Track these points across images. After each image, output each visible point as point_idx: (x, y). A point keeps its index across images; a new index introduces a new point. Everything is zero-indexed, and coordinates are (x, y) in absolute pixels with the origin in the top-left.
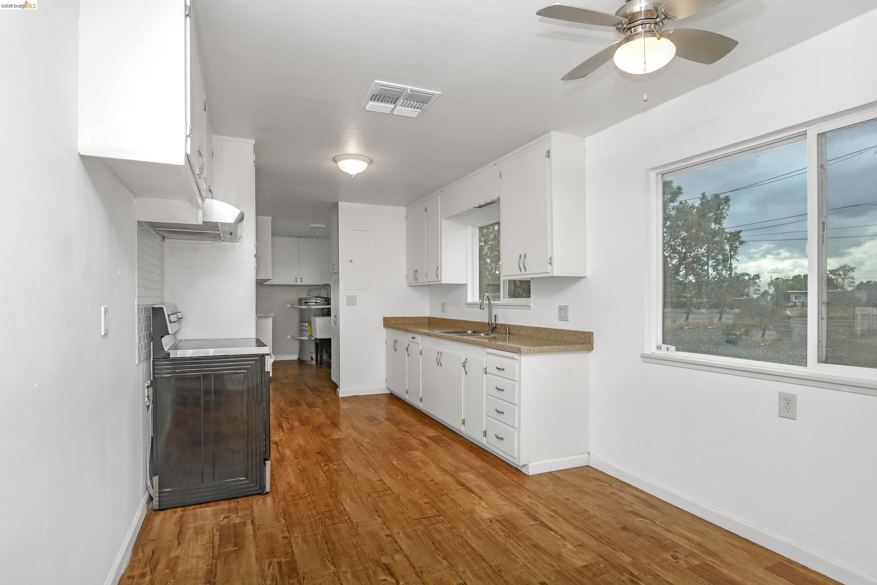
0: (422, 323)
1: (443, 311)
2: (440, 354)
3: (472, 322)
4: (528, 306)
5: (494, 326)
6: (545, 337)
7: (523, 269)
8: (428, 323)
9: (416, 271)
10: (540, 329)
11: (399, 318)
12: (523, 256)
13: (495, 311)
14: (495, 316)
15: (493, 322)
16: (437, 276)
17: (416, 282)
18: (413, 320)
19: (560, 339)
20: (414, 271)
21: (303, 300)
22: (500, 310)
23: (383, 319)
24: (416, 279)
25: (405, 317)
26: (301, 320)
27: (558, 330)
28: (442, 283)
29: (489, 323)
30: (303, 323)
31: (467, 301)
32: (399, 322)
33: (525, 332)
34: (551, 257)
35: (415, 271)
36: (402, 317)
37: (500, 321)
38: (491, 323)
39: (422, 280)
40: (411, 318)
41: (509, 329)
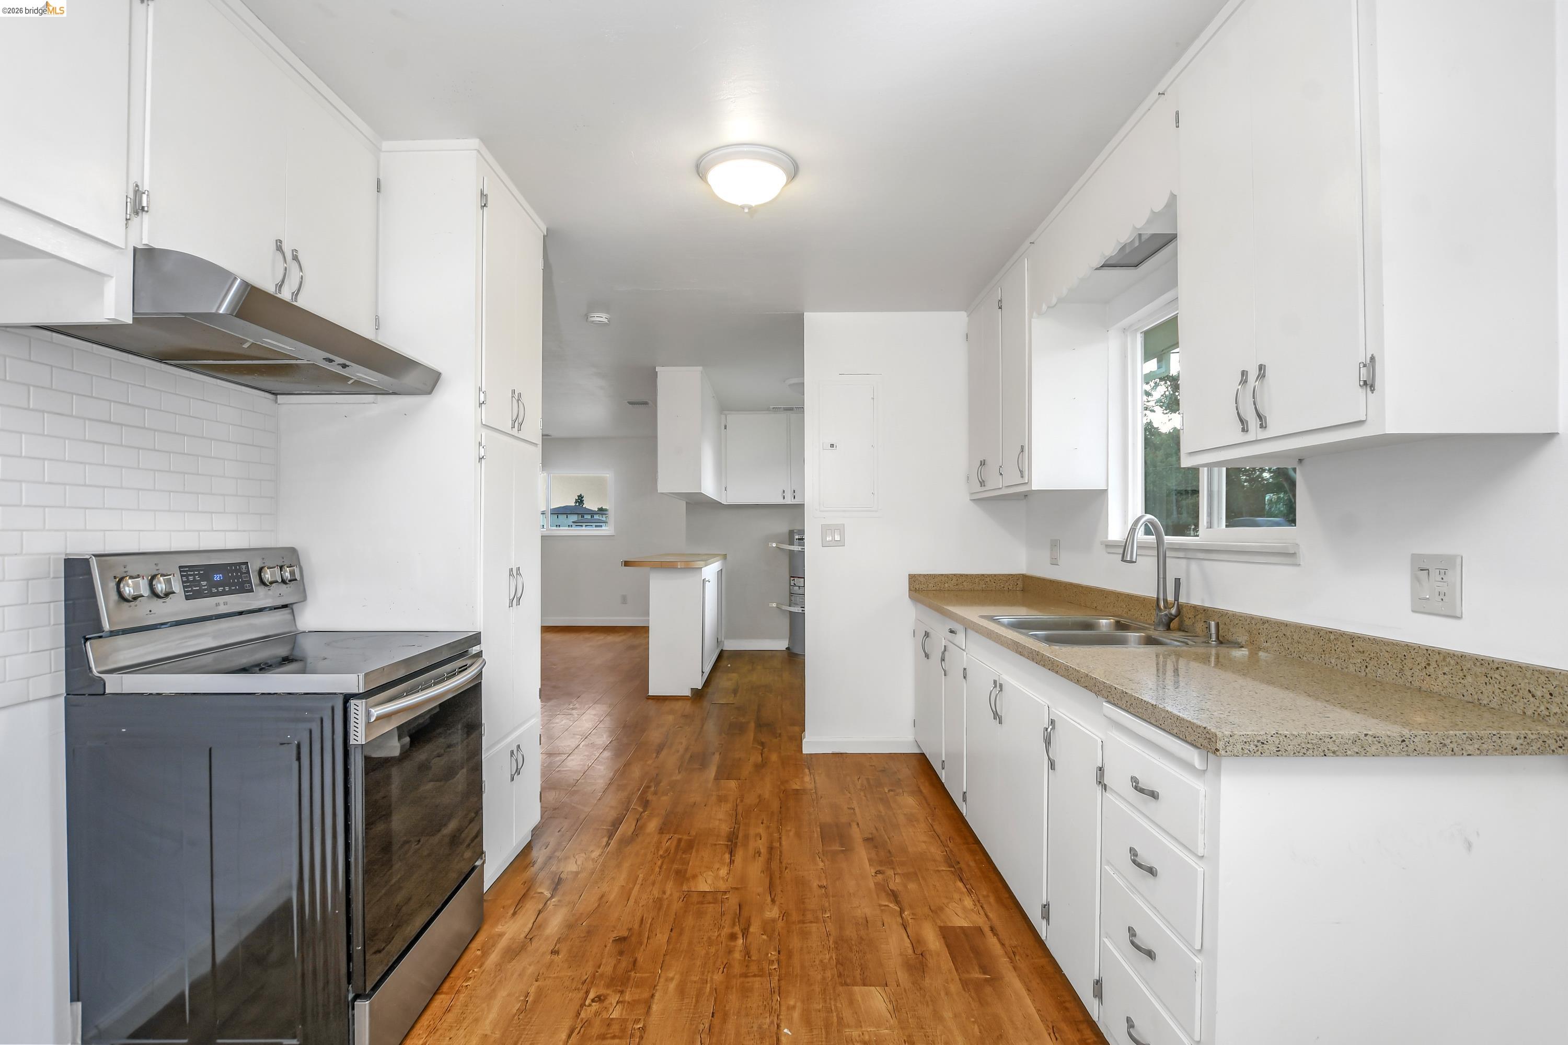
0: (1006, 588)
1: (1054, 562)
2: (998, 686)
3: (1118, 596)
4: (1288, 556)
5: (1173, 611)
6: (1352, 668)
7: (1253, 422)
8: (1023, 590)
9: (983, 463)
10: (1332, 637)
11: (947, 576)
12: (1252, 377)
13: (1175, 568)
14: (1178, 582)
15: (1171, 598)
16: (1021, 472)
17: (983, 489)
18: (983, 582)
19: (1417, 684)
20: (979, 464)
21: (795, 534)
22: (1194, 566)
23: (909, 579)
24: (984, 481)
25: (961, 575)
26: (790, 573)
27: (1408, 647)
28: (1033, 489)
29: (1158, 599)
30: (795, 579)
31: (1107, 537)
32: (946, 585)
33: (1274, 640)
34: (1373, 359)
35: (981, 461)
36: (955, 575)
37: (1194, 597)
38: (1165, 601)
39: (996, 484)
40: (977, 576)
41: (1217, 625)
